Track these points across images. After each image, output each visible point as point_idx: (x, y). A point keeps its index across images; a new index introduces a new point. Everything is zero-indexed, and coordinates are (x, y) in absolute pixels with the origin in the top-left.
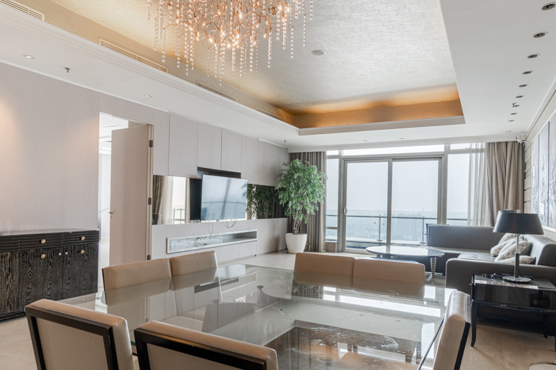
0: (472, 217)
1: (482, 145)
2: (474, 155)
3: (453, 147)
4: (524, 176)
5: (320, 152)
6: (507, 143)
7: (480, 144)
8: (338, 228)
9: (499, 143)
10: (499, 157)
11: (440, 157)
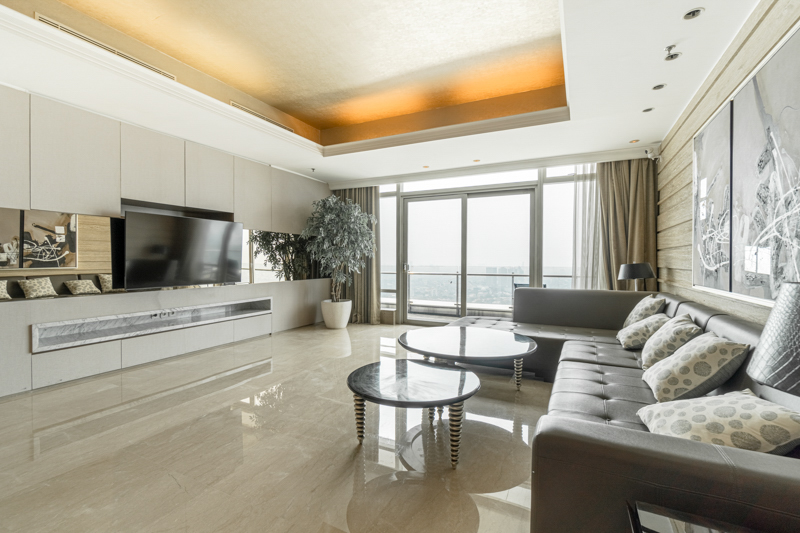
0: (579, 273)
1: (592, 168)
2: (580, 184)
3: (551, 172)
4: (657, 212)
5: (371, 188)
6: (629, 161)
7: (589, 165)
8: (397, 291)
9: (617, 163)
10: (619, 184)
11: (533, 189)
